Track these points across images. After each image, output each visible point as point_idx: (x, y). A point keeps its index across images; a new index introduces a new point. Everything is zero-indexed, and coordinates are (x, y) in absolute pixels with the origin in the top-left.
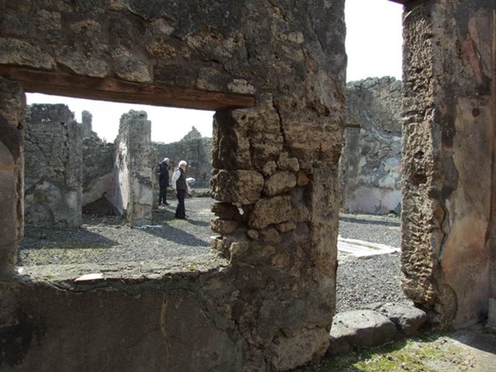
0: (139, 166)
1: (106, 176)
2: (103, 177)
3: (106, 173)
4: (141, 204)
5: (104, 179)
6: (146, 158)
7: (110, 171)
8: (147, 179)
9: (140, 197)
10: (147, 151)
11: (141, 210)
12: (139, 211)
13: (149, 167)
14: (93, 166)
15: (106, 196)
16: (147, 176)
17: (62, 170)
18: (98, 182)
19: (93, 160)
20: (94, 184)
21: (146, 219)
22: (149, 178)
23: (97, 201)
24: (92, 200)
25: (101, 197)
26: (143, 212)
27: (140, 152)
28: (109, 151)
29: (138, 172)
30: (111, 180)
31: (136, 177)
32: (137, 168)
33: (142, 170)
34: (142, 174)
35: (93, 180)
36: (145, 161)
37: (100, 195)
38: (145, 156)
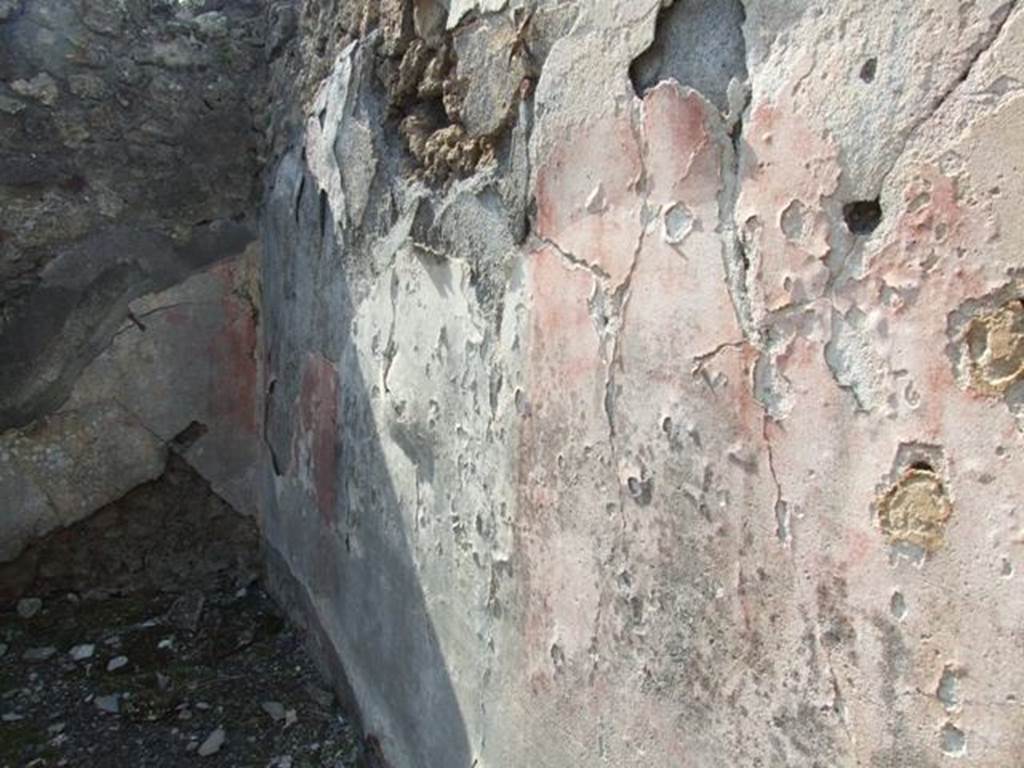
1: (196, 289)
2: (169, 297)
3: (196, 257)
5: (174, 314)
7: (234, 244)
14: (76, 184)
15: (195, 455)
18: (127, 340)
19: (76, 135)
20: (87, 353)
23: (122, 505)
24: (73, 505)
25: (153, 468)
28: (224, 63)
30: (241, 324)
35: (73, 326)
37: (142, 455)
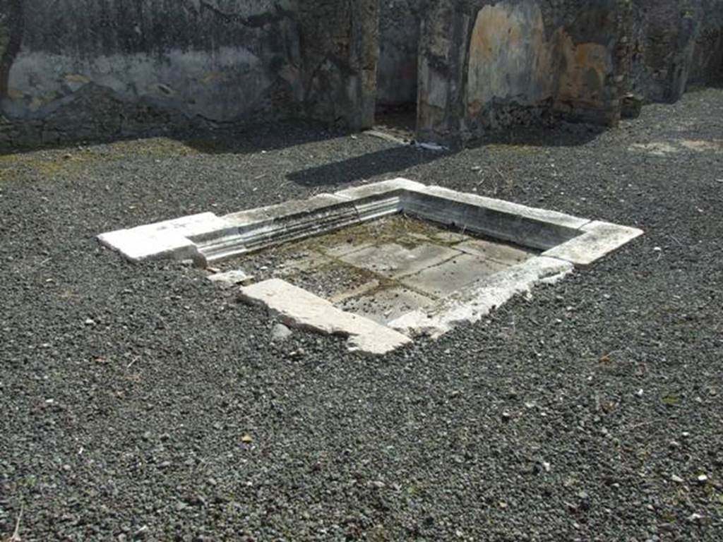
0: (430, 34)
4: (430, 106)
6: (441, 19)
8: (440, 60)
9: (430, 91)
10: (444, 6)
11: (430, 115)
12: (427, 116)
13: (444, 37)
16: (442, 54)
17: (345, 43)
21: (435, 132)
22: (444, 57)
26: (432, 119)
27: (433, 9)
29: (429, 46)
31: (425, 55)
32: (428, 40)
33: (435, 43)
34: (434, 50)
36: (439, 27)
38: (439, 16)
